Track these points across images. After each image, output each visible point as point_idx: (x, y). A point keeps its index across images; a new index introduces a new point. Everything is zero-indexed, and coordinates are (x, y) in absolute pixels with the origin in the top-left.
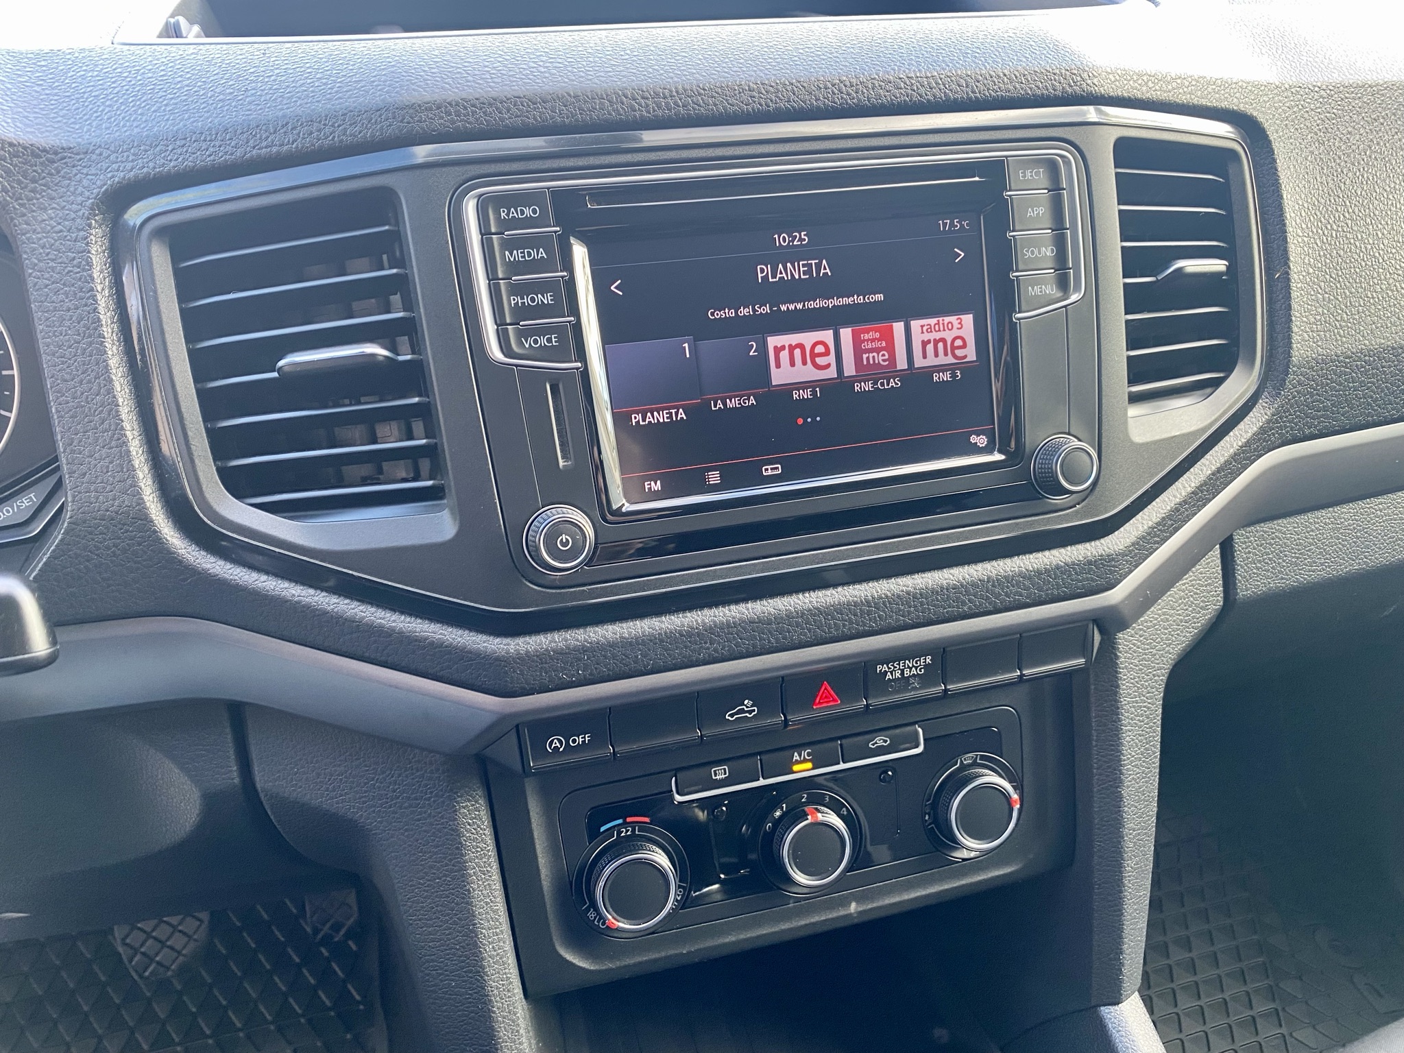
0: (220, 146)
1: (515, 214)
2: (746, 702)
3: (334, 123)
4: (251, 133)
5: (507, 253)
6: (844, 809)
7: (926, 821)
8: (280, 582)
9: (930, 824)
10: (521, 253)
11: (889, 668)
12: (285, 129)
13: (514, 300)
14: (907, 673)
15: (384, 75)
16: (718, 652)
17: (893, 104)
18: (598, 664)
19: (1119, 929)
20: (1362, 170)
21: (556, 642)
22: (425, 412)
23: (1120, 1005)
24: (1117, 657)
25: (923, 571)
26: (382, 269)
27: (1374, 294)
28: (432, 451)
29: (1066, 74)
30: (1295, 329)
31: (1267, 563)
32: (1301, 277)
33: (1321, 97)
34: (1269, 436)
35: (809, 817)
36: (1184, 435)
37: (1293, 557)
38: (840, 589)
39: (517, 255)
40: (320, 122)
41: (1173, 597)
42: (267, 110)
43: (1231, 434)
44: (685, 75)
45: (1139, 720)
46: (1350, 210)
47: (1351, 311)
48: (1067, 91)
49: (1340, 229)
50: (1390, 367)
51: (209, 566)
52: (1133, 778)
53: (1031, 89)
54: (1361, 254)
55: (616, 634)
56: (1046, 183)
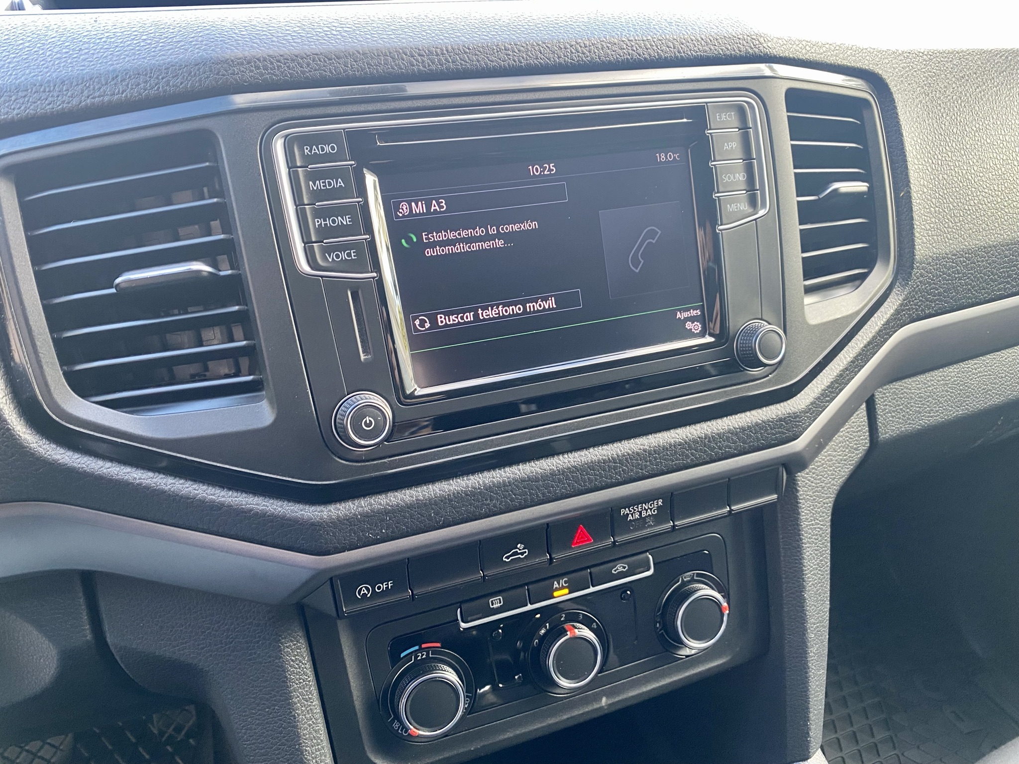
0: (58, 96)
1: (317, 151)
2: (519, 546)
3: (158, 75)
4: (85, 85)
5: (311, 183)
6: (595, 624)
7: (658, 628)
8: (122, 467)
9: (660, 630)
10: (323, 183)
11: (630, 511)
12: (115, 81)
13: (318, 222)
14: (644, 514)
15: (200, 36)
16: (496, 507)
17: (618, 62)
18: (398, 523)
19: (806, 702)
20: (956, 114)
21: (362, 507)
22: (244, 319)
23: (809, 760)
24: (797, 491)
25: (656, 432)
26: (203, 199)
27: (970, 207)
28: (251, 352)
29: (747, 39)
30: (917, 235)
31: (899, 412)
32: (919, 195)
33: (924, 60)
34: (901, 316)
35: (568, 633)
36: (843, 318)
37: (917, 407)
38: (591, 450)
39: (320, 184)
40: (146, 75)
41: (835, 442)
42: (99, 65)
43: (875, 315)
44: (452, 38)
45: (815, 539)
46: (950, 145)
47: (954, 220)
48: (749, 52)
49: (944, 159)
50: (983, 261)
51: (59, 457)
52: (812, 584)
53: (722, 50)
54: (959, 178)
55: (412, 497)
56: (736, 123)
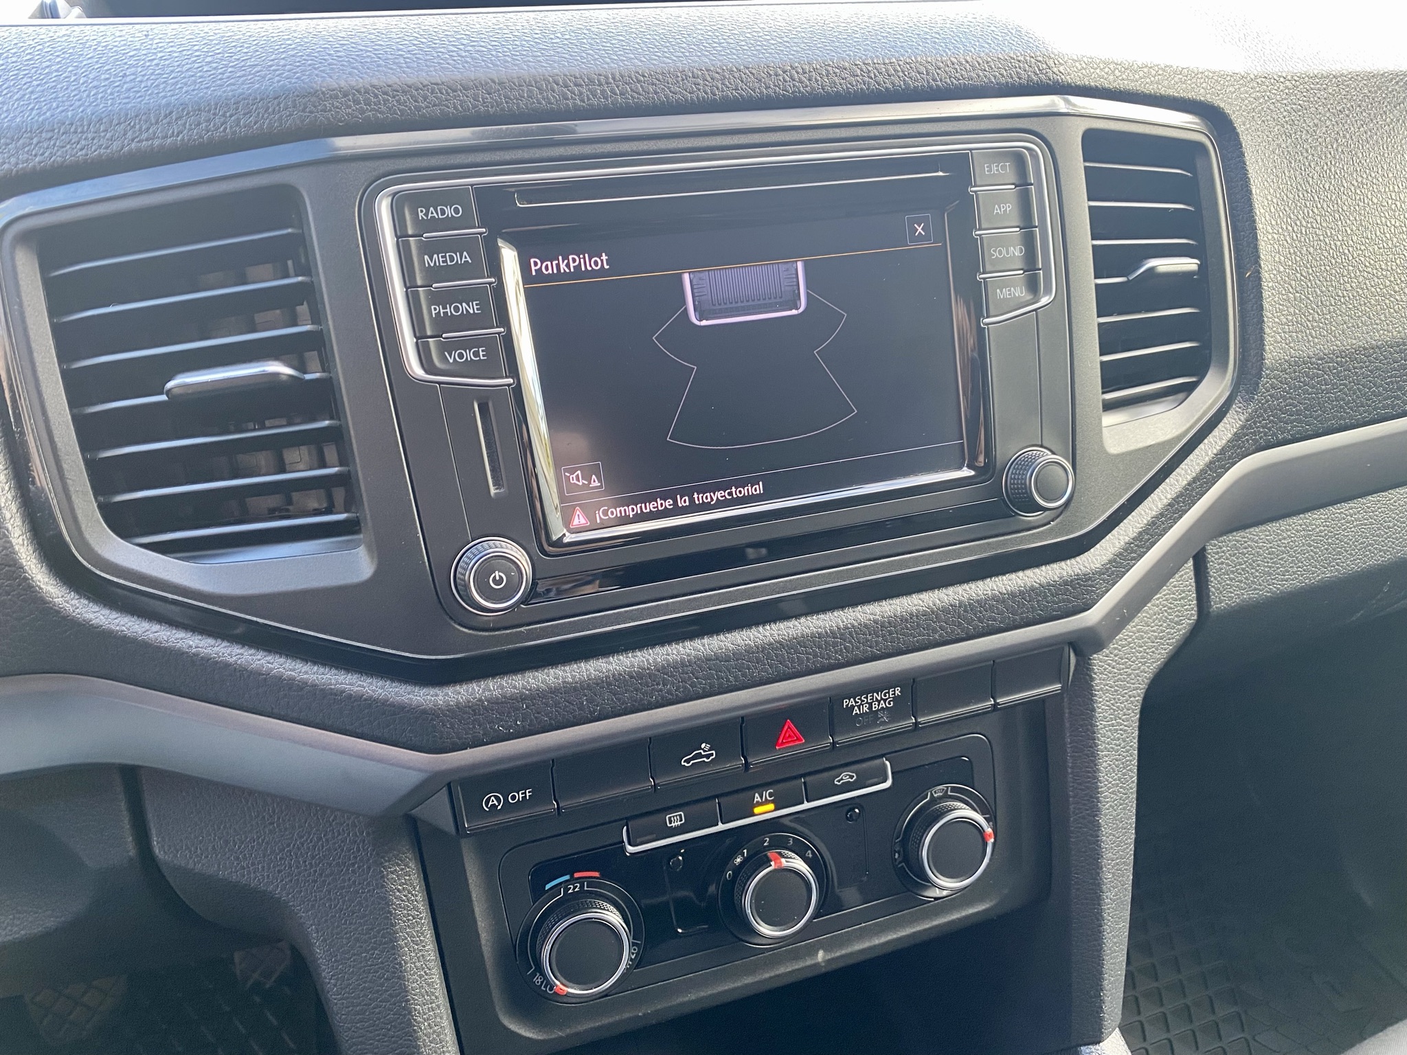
0: (93, 139)
1: (435, 215)
2: (703, 746)
3: (225, 112)
4: (129, 124)
5: (426, 257)
6: (809, 852)
7: (896, 859)
8: (174, 632)
9: (900, 863)
11: (856, 702)
12: (168, 119)
13: (435, 309)
14: (875, 707)
15: (283, 59)
16: (672, 694)
17: (849, 93)
18: (538, 713)
19: (1099, 965)
20: (1329, 163)
21: (490, 690)
22: (337, 436)
23: (1101, 1044)
24: (1092, 679)
25: (891, 597)
26: (287, 276)
27: (1345, 292)
28: (345, 481)
29: (1030, 61)
30: (1267, 330)
31: (1240, 574)
32: (1272, 276)
33: (1287, 87)
34: (1243, 442)
35: (772, 863)
36: (1159, 444)
37: (1267, 567)
38: (803, 620)
39: (438, 259)
40: (209, 111)
41: (1147, 613)
42: (147, 98)
43: (1206, 441)
44: (622, 61)
45: (1115, 744)
46: (1319, 206)
47: (1322, 311)
48: (1033, 79)
49: (1309, 225)
50: (1362, 368)
51: (91, 616)
52: (1111, 806)
53: (995, 77)
54: (1331, 251)
55: (558, 679)
56: (1013, 179)
